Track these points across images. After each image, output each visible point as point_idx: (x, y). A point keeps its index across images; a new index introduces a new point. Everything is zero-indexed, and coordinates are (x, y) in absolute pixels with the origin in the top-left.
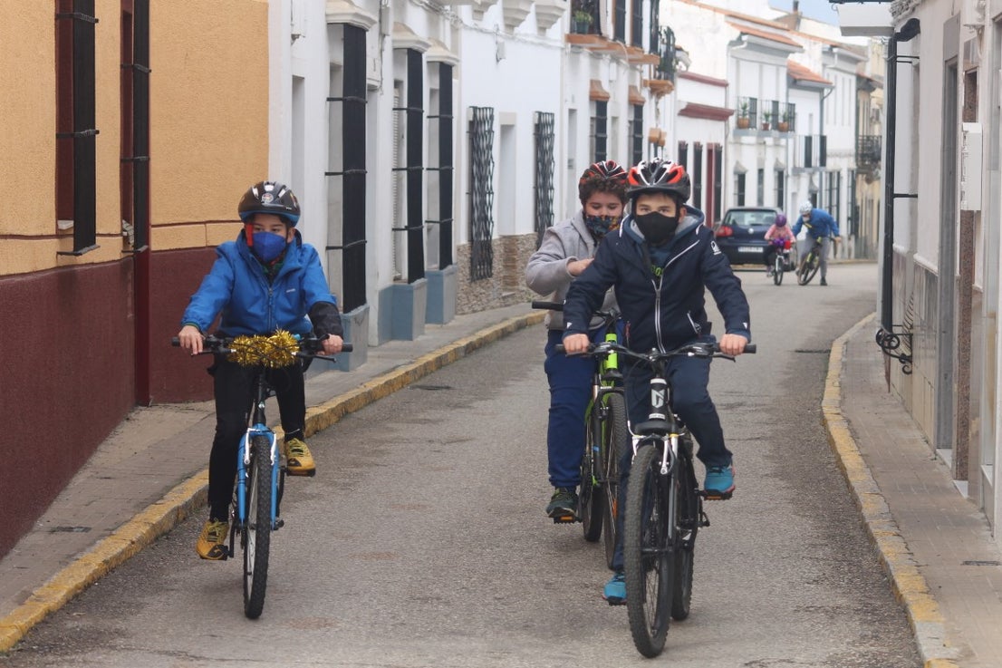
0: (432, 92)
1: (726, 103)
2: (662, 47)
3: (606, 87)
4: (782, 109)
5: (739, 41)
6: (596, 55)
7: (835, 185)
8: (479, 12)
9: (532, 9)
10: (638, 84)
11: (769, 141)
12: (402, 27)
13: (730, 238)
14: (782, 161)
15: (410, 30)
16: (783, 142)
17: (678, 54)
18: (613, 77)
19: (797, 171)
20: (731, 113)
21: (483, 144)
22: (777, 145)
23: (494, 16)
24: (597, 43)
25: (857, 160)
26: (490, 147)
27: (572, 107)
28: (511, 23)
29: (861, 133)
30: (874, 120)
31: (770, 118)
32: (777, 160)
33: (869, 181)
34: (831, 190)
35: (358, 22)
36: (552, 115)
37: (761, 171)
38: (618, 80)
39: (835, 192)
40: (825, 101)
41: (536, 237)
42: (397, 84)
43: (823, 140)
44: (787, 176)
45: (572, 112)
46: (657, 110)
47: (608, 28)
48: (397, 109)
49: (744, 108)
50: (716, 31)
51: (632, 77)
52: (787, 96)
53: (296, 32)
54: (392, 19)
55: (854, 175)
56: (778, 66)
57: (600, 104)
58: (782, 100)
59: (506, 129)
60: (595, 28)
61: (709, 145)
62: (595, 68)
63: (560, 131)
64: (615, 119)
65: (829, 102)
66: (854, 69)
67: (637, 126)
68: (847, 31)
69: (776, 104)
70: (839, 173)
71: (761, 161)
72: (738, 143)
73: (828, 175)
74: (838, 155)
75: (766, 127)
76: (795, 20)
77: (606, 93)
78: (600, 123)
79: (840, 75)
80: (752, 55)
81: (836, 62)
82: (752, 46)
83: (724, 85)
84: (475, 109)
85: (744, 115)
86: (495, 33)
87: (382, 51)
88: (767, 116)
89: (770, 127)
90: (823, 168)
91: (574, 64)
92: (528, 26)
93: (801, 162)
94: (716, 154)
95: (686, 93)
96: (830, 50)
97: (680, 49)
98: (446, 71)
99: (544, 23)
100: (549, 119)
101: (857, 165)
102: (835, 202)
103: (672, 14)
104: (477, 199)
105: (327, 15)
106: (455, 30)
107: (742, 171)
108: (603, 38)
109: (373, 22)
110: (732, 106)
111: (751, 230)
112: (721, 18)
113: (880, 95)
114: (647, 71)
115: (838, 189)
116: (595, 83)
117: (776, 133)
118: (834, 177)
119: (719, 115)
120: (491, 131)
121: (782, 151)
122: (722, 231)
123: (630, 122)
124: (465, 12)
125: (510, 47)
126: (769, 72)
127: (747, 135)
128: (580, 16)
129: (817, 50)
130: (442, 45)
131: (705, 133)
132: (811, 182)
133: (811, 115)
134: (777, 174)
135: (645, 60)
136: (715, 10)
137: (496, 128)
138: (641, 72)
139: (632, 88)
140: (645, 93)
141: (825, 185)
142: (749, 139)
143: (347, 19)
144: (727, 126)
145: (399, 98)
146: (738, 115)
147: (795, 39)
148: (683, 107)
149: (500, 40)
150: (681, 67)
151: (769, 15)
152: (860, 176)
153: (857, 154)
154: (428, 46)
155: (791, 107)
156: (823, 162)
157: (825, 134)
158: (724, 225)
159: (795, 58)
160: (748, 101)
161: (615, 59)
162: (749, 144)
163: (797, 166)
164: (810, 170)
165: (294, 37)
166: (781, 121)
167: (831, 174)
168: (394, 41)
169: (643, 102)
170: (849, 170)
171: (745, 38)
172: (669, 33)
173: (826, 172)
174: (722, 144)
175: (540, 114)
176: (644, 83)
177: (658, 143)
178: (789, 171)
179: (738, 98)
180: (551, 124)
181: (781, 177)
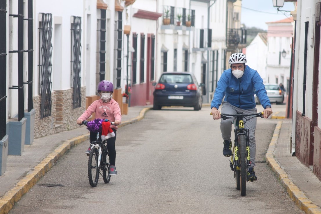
1: (157, 9)
4: (188, 13)
7: (215, 58)
11: (180, 32)
13: (163, 91)
14: (187, 44)
16: (187, 33)
19: (195, 50)
20: (160, 16)
21: (48, 36)
22: (184, 35)
25: (226, 43)
26: (50, 38)
27: (89, 13)
29: (228, 27)
30: (235, 19)
31: (181, 19)
32: (184, 44)
34: (213, 61)
36: (80, 18)
37: (175, 50)
39: (215, 62)
40: (211, 8)
41: (72, 91)
43: (210, 31)
44: (190, 53)
45: (89, 15)
46: (127, 14)
49: (167, 13)
52: (190, 5)
55: (225, 52)
57: (102, 10)
58: (187, 7)
59: (58, 26)
61: (148, 34)
63: (84, 27)
64: (109, 20)
65: (212, 9)
67: (119, 24)
69: (184, 10)
70: (217, 52)
71: (175, 44)
72: (163, 33)
73: (212, 52)
74: (217, 41)
75: (178, 24)
77: (105, 4)
78: (103, 22)
84: (43, 14)
85: (167, 16)
88: (179, 17)
89: (181, 24)
90: (209, 48)
93: (198, 45)
94: (152, 40)
100: (78, 20)
101: (227, 46)
102: (215, 69)
107: (166, 50)
110: (160, 12)
111: (176, 86)
115: (217, 61)
117: (184, 27)
118: (215, 53)
119: (154, 17)
120: (51, 28)
121: (187, 38)
122: (158, 86)
123: (116, 22)
127: (169, 28)
132: (203, 56)
133: (203, 17)
134: (184, 52)
137: (53, 26)
140: (123, 4)
141: (211, 59)
142: (169, 31)
144: (157, 23)
146: (164, 17)
148: (136, 12)
152: (228, 53)
153: (226, 40)
155: (193, 11)
156: (210, 45)
157: (210, 28)
158: (160, 82)
160: (169, 9)
162: (169, 34)
163: (195, 47)
164: (202, 49)
166: (187, 20)
167: (214, 52)
169: (122, 10)
170: (222, 49)
173: (211, 51)
174: (155, 34)
175: (75, 18)
178: (191, 50)
179: (164, 6)
180: (79, 25)
181: (186, 54)
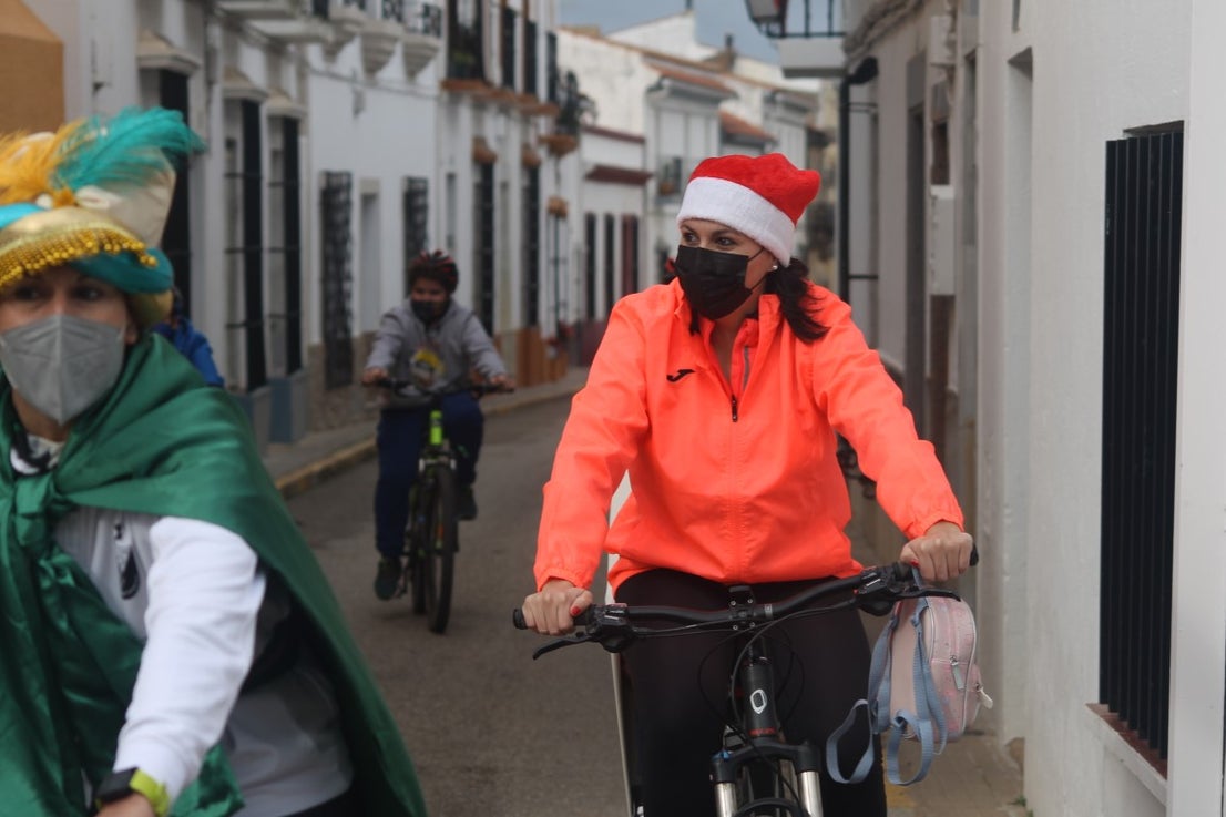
0: (274, 154)
1: (643, 164)
2: (562, 96)
3: (493, 145)
5: (658, 87)
6: (479, 106)
8: (332, 52)
9: (398, 49)
10: (532, 140)
12: (234, 72)
15: (243, 77)
17: (583, 104)
18: (502, 131)
20: (650, 176)
21: (339, 217)
23: (351, 57)
24: (481, 91)
25: (807, 233)
26: (347, 222)
27: (451, 171)
28: (373, 65)
30: (828, 183)
33: (825, 257)
35: (178, 66)
36: (425, 180)
38: (507, 136)
42: (230, 144)
45: (451, 178)
46: (558, 177)
47: (495, 72)
48: (231, 175)
49: (667, 168)
50: (629, 73)
51: (525, 133)
53: (99, 79)
54: (221, 63)
56: (708, 118)
57: (485, 164)
59: (369, 200)
60: (477, 72)
61: (623, 216)
62: (478, 121)
63: (436, 200)
64: (505, 186)
66: (803, 119)
67: (532, 193)
68: (790, 73)
72: (659, 214)
76: (727, 60)
77: (492, 152)
78: (485, 191)
79: (786, 129)
80: (675, 104)
81: (780, 112)
82: (676, 93)
83: (639, 141)
84: (329, 175)
85: (666, 178)
86: (352, 80)
87: (209, 102)
91: (452, 116)
92: (394, 70)
94: (632, 227)
95: (594, 152)
96: (772, 97)
97: (583, 97)
98: (290, 128)
99: (414, 64)
100: (421, 186)
103: (574, 53)
104: (332, 286)
105: (139, 59)
106: (302, 76)
107: (665, 247)
108: (488, 84)
109: (195, 66)
110: (651, 167)
112: (636, 58)
113: (833, 151)
114: (544, 125)
116: (479, 142)
119: (634, 178)
120: (348, 203)
123: (523, 189)
124: (314, 54)
125: (371, 97)
126: (697, 125)
127: (671, 203)
128: (459, 56)
129: (756, 97)
130: (284, 94)
131: (617, 201)
135: (541, 111)
136: (629, 48)
137: (356, 197)
138: (537, 126)
139: (526, 147)
140: (542, 153)
143: (164, 63)
144: (645, 193)
145: (231, 162)
146: (659, 178)
147: (729, 83)
148: (589, 168)
149: (359, 87)
150: (587, 119)
151: (697, 53)
152: (812, 253)
154: (266, 95)
159: (729, 107)
160: (670, 161)
161: (504, 110)
165: (97, 86)
168: (225, 91)
169: (540, 164)
171: (667, 83)
172: (571, 77)
174: (639, 215)
175: (411, 181)
176: (541, 141)
177: (559, 213)
179: (658, 157)
180: (424, 192)
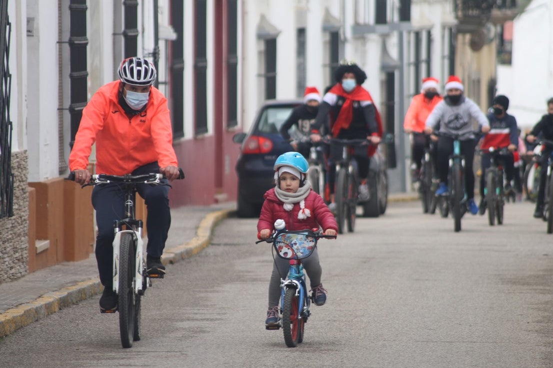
7: (424, 55)
14: (336, 12)
19: (361, 31)
25: (456, 8)
32: (327, 13)
33: (476, 46)
34: (417, 64)
37: (301, 32)
39: (423, 67)
44: (345, 41)
55: (453, 34)
70: (429, 34)
71: (301, 13)
73: (412, 37)
74: (427, 1)
90: (405, 25)
93: (368, 15)
101: (457, 17)
107: (272, 32)
115: (429, 62)
118: (422, 40)
122: (253, 145)
132: (384, 50)
134: (328, 37)
156: (405, 14)
158: (256, 132)
163: (361, 21)
164: (382, 28)
167: (418, 35)
170: (444, 27)
173: (409, 32)
178: (348, 32)
181: (335, 41)
